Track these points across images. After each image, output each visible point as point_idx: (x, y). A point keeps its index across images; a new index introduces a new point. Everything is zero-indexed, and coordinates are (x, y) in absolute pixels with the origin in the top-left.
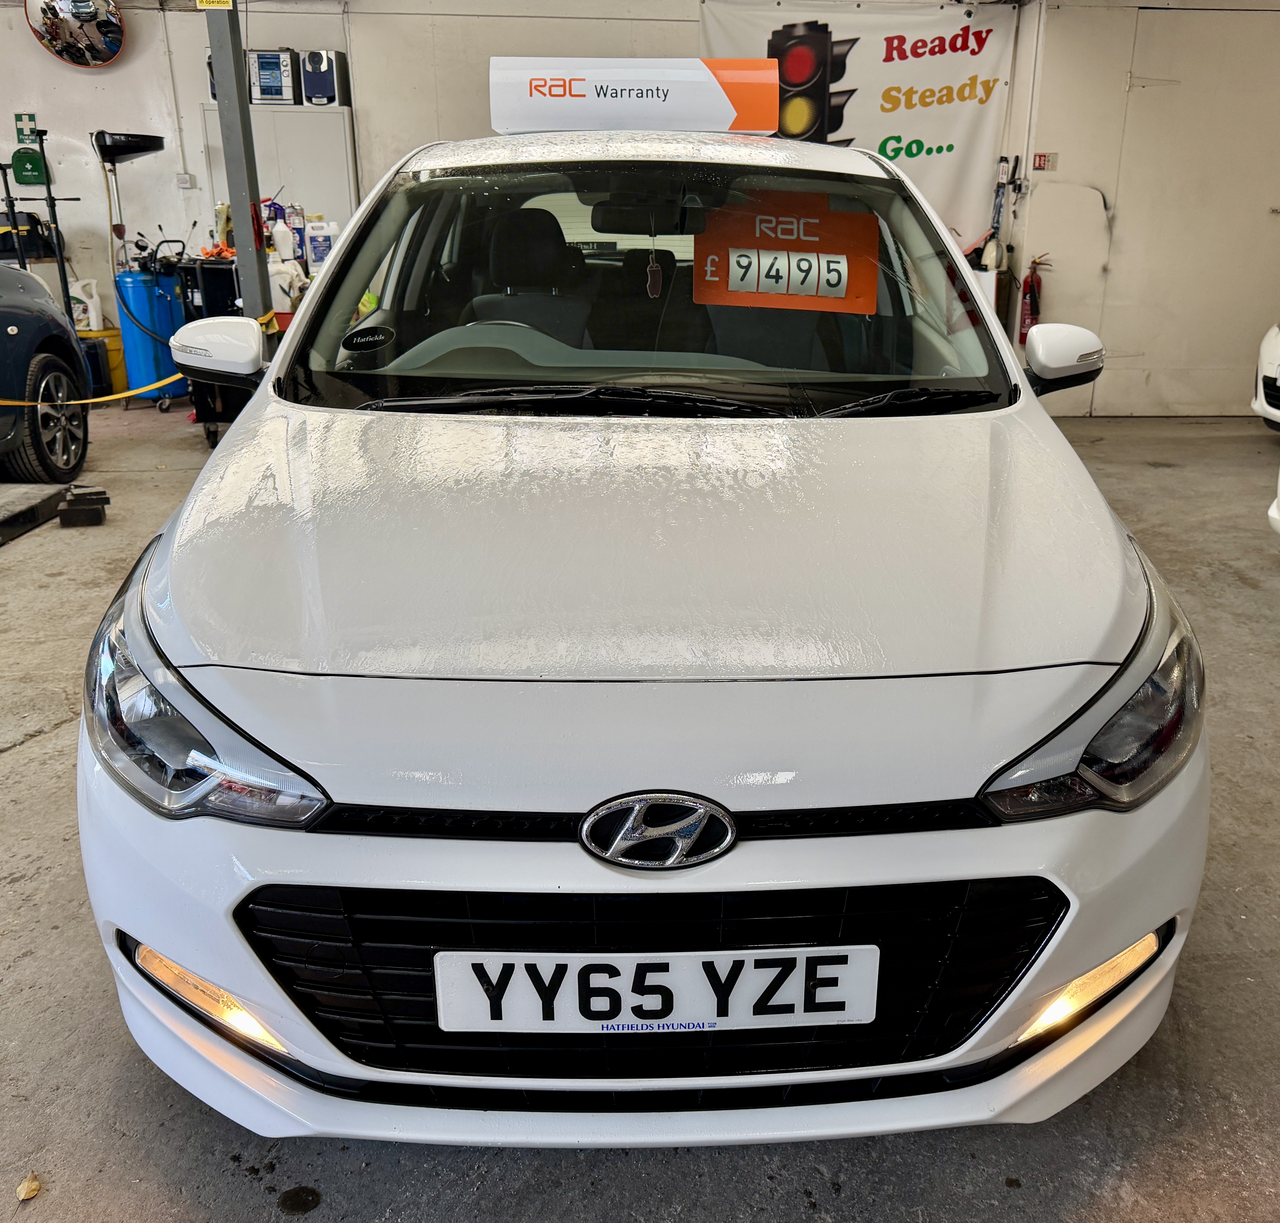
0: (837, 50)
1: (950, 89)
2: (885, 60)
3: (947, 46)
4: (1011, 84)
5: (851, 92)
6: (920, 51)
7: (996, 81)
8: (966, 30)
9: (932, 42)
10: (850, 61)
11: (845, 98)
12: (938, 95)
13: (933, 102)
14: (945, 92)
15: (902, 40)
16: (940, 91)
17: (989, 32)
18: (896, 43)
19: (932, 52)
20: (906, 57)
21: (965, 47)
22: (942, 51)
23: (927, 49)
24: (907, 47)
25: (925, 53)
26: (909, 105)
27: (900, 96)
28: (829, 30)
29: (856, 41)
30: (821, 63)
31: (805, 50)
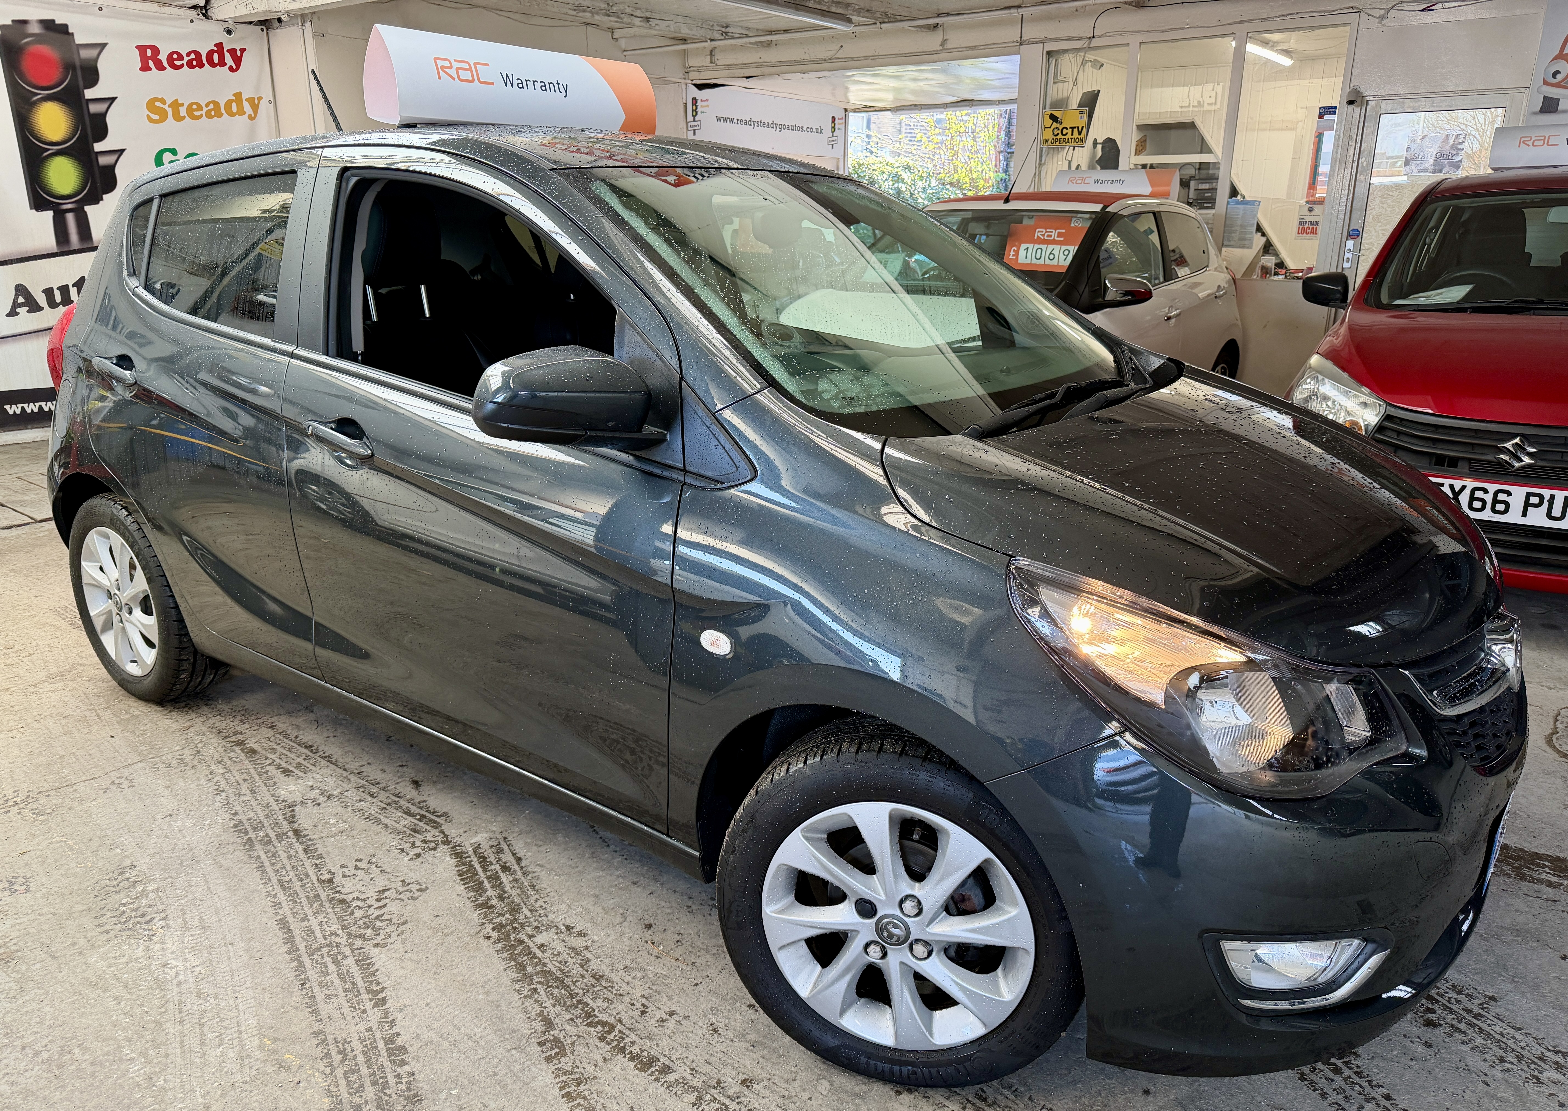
0: (85, 54)
1: (216, 104)
2: (142, 69)
3: (204, 61)
4: (274, 101)
5: (113, 99)
6: (178, 63)
7: (260, 99)
8: (220, 46)
9: (188, 55)
10: (102, 66)
11: (105, 106)
12: (205, 109)
14: (211, 106)
15: (155, 50)
16: (207, 105)
17: (243, 50)
18: (149, 53)
19: (190, 65)
20: (165, 69)
21: (222, 63)
22: (201, 65)
23: (185, 62)
24: (163, 57)
25: (182, 65)
26: (178, 118)
27: (166, 107)
28: (70, 31)
29: (104, 45)
30: (69, 67)
31: (46, 50)
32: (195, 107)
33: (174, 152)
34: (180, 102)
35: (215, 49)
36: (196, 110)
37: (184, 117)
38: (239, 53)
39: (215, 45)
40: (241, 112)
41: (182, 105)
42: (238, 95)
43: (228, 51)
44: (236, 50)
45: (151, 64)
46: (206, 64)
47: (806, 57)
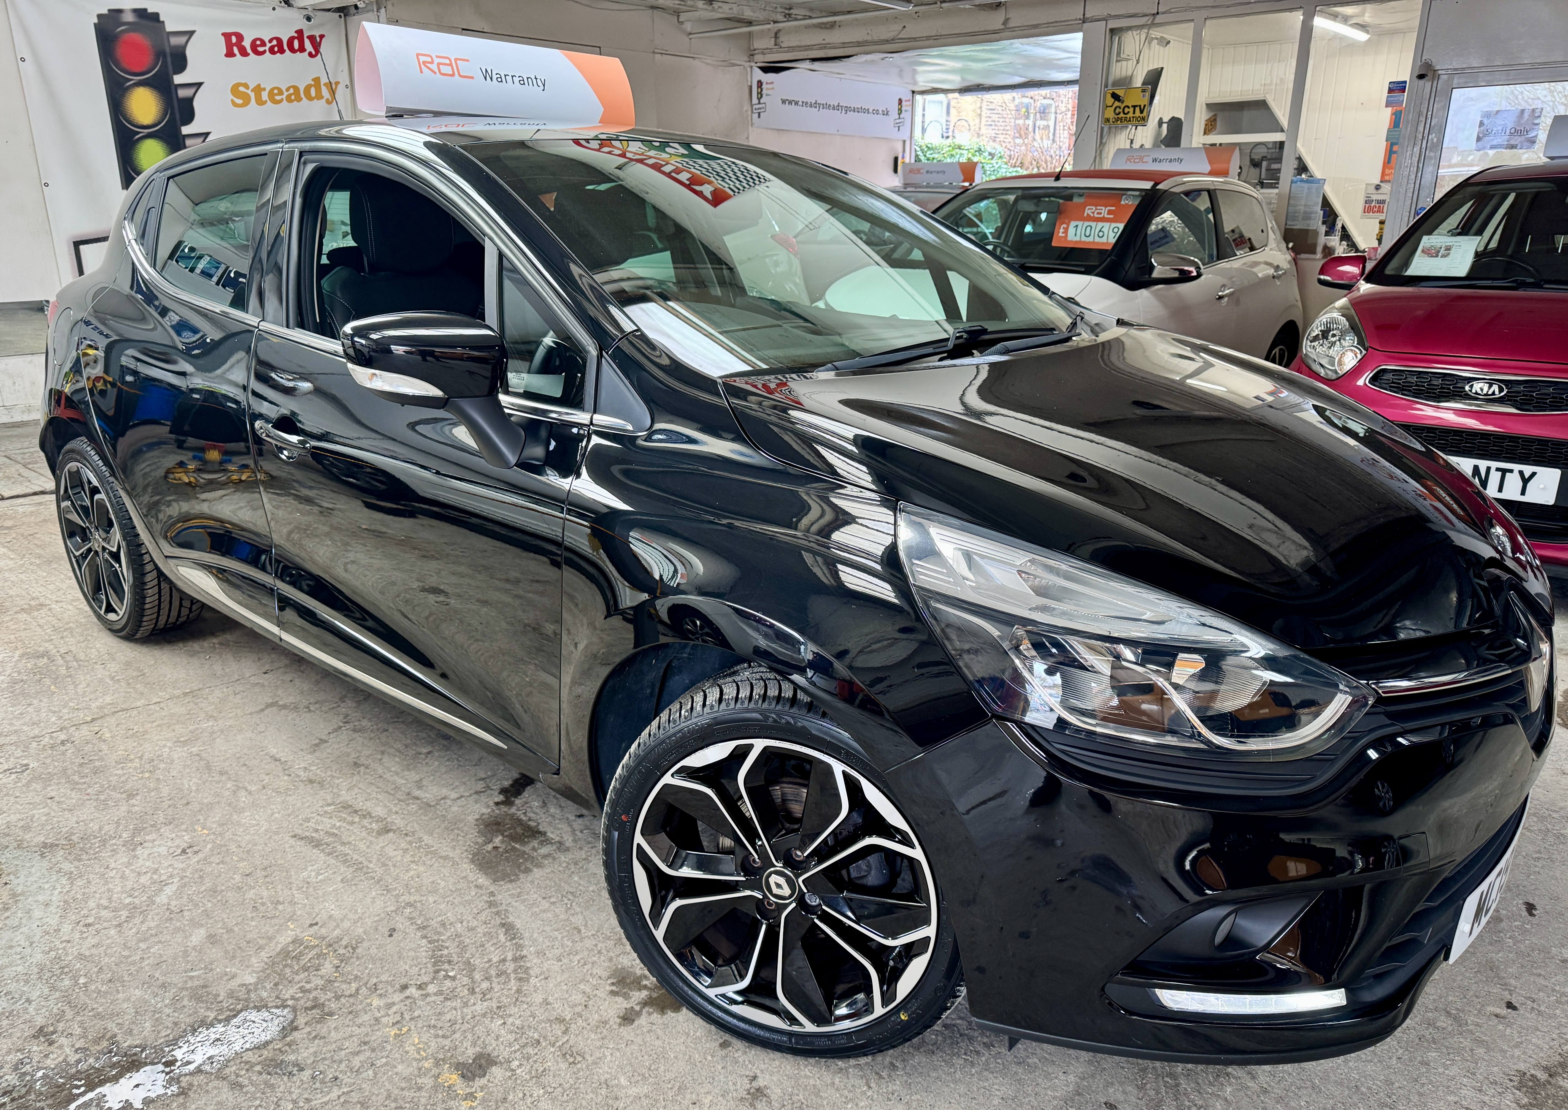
0: (175, 41)
1: (296, 89)
2: (226, 55)
3: (285, 47)
4: (351, 86)
5: (200, 85)
6: (261, 49)
7: (337, 83)
8: (300, 32)
9: (270, 41)
10: (189, 52)
11: (192, 91)
12: (286, 94)
13: (282, 100)
14: (292, 91)
15: (240, 37)
16: (288, 90)
17: (322, 37)
18: (234, 39)
19: (271, 50)
20: (247, 55)
21: (302, 49)
22: (282, 51)
23: (267, 48)
24: (247, 44)
25: (264, 52)
26: (260, 102)
27: (249, 92)
28: (161, 19)
29: (192, 33)
31: (138, 37)
32: (276, 91)
34: (262, 86)
35: (296, 35)
36: (277, 95)
37: (266, 101)
38: (318, 39)
39: (295, 32)
40: (319, 95)
41: (264, 89)
42: (317, 80)
43: (308, 37)
44: (315, 36)
45: (236, 50)
46: (287, 51)
47: (869, 38)
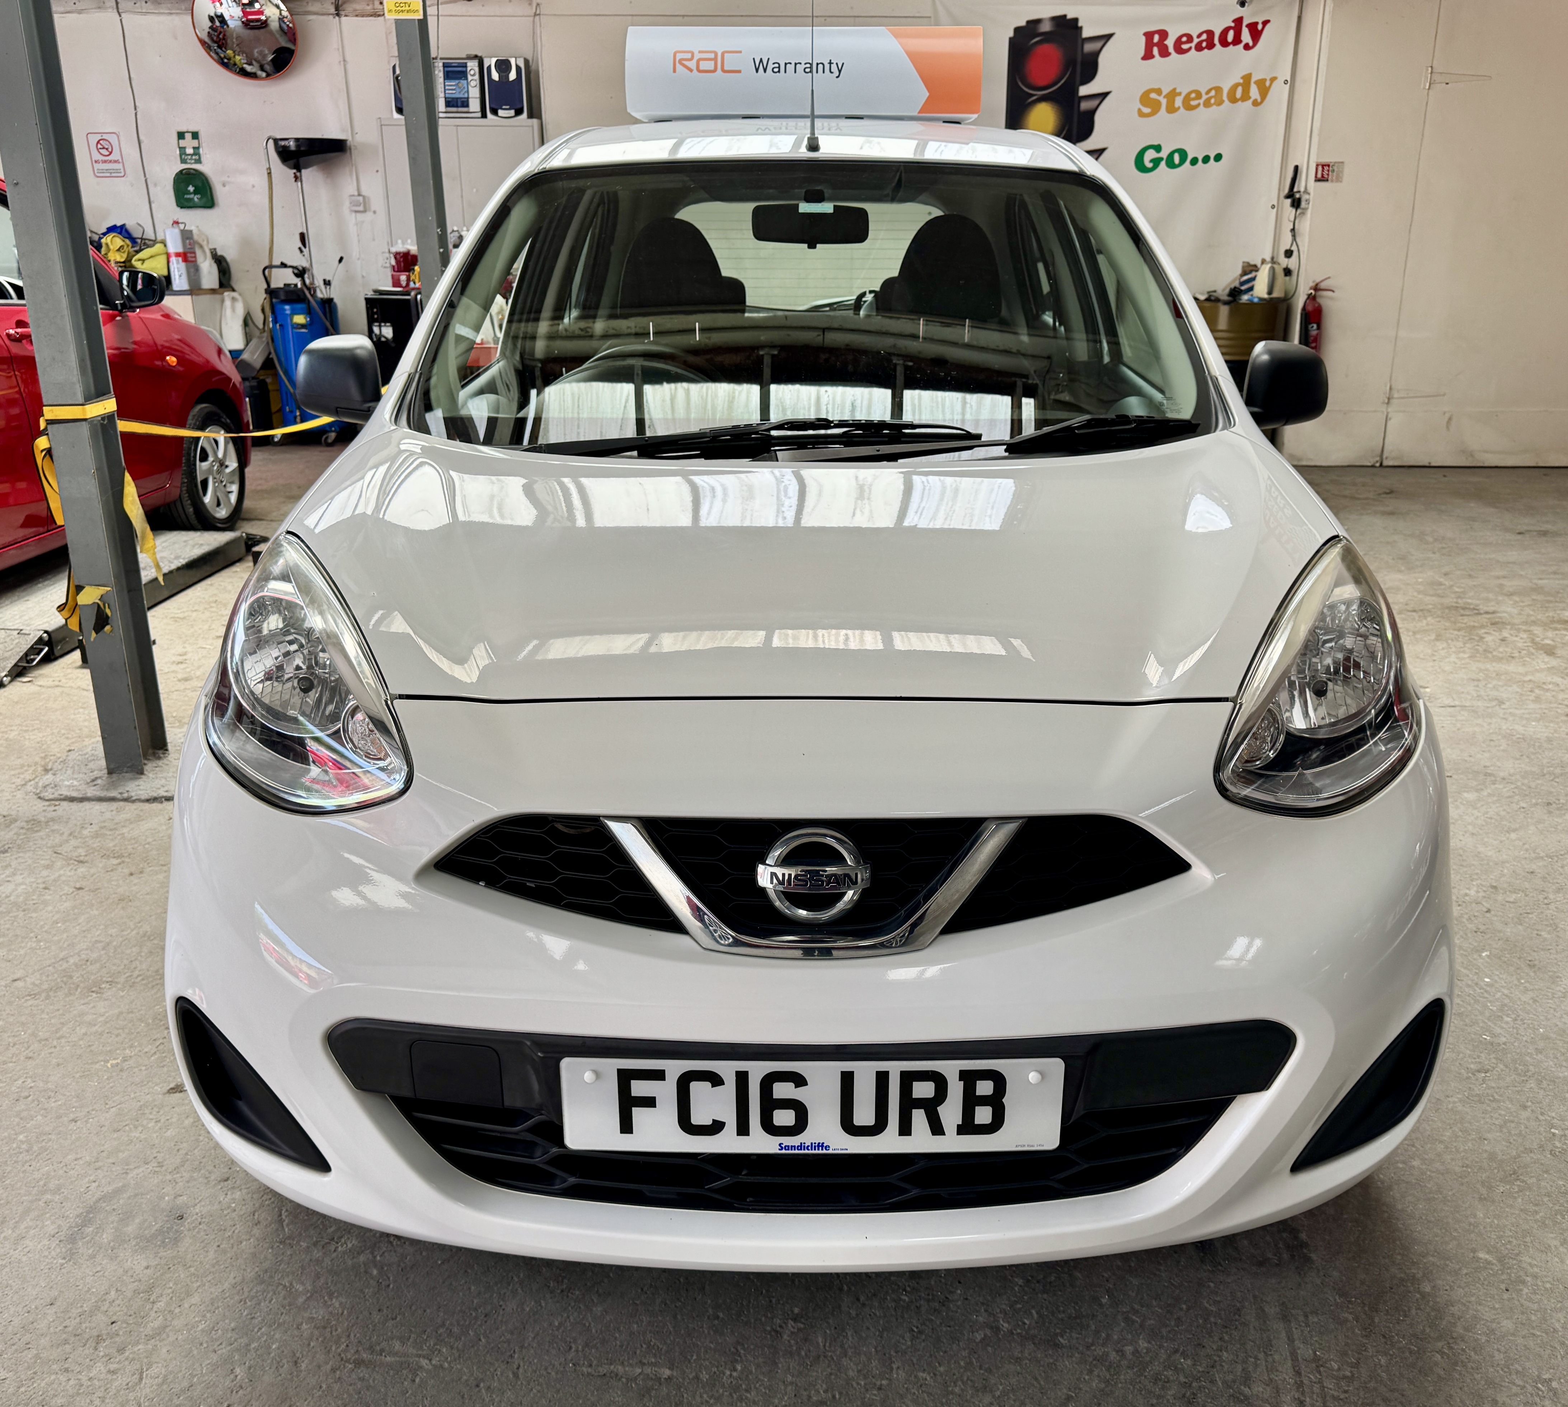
0: (1088, 47)
1: (1218, 90)
2: (1144, 58)
3: (1216, 41)
4: (1291, 83)
5: (1106, 95)
6: (1185, 47)
7: (1273, 79)
8: (1239, 21)
9: (1199, 36)
10: (1103, 60)
11: (1096, 102)
12: (1205, 97)
13: (1199, 105)
15: (1164, 34)
16: (1208, 92)
17: (1266, 23)
18: (1156, 38)
19: (1199, 48)
20: (1167, 54)
21: (1237, 41)
22: (1211, 46)
23: (1193, 45)
24: (1170, 43)
25: (1190, 49)
26: (1171, 109)
27: (1161, 98)
28: (1080, 24)
29: (1110, 36)
30: (1070, 63)
31: (1051, 48)
32: (1193, 95)
33: (1158, 148)
34: (1178, 91)
35: (1233, 25)
36: (1194, 99)
37: (1179, 108)
38: (1260, 27)
39: (1234, 21)
40: (1246, 97)
41: (1180, 94)
42: (1247, 78)
43: (1247, 26)
44: (1257, 23)
45: (1155, 51)
46: (1218, 46)
